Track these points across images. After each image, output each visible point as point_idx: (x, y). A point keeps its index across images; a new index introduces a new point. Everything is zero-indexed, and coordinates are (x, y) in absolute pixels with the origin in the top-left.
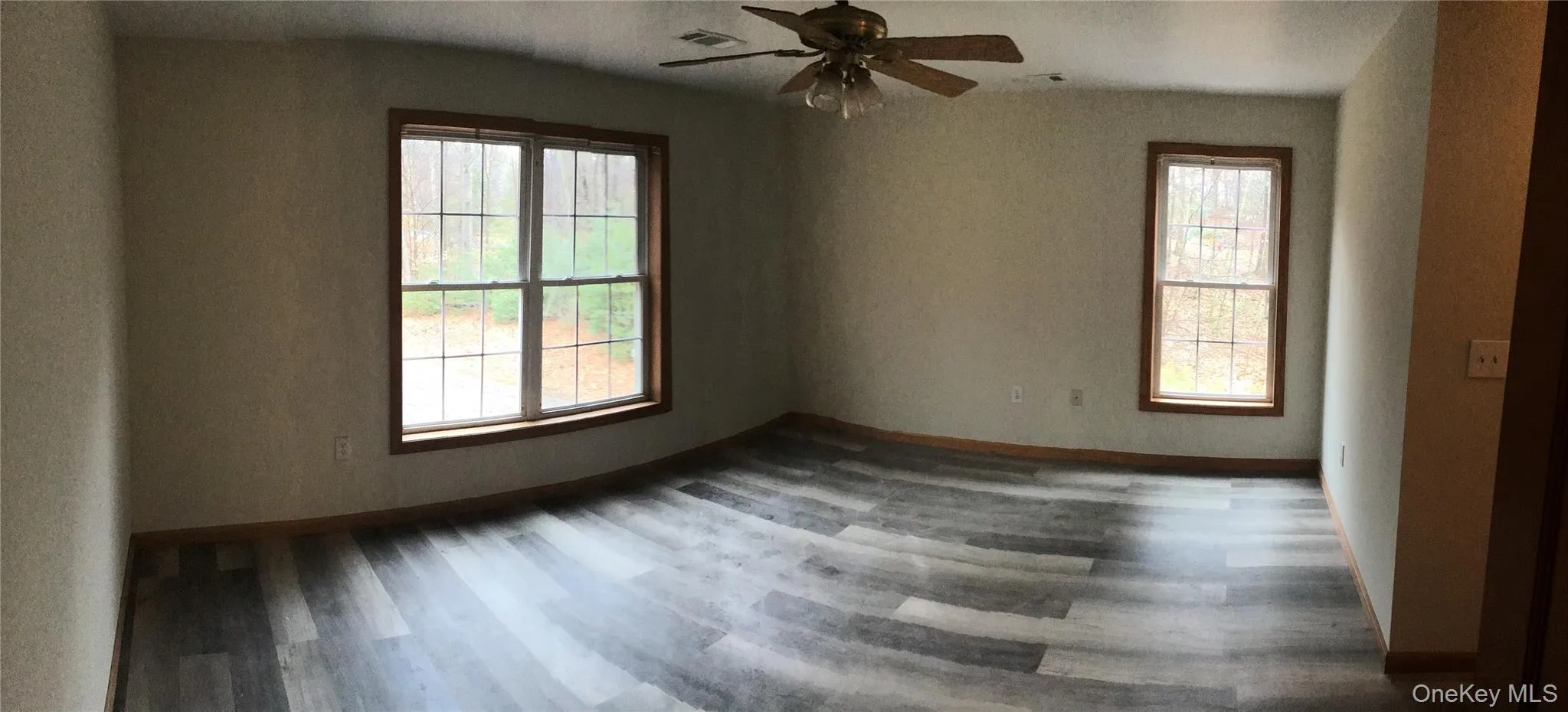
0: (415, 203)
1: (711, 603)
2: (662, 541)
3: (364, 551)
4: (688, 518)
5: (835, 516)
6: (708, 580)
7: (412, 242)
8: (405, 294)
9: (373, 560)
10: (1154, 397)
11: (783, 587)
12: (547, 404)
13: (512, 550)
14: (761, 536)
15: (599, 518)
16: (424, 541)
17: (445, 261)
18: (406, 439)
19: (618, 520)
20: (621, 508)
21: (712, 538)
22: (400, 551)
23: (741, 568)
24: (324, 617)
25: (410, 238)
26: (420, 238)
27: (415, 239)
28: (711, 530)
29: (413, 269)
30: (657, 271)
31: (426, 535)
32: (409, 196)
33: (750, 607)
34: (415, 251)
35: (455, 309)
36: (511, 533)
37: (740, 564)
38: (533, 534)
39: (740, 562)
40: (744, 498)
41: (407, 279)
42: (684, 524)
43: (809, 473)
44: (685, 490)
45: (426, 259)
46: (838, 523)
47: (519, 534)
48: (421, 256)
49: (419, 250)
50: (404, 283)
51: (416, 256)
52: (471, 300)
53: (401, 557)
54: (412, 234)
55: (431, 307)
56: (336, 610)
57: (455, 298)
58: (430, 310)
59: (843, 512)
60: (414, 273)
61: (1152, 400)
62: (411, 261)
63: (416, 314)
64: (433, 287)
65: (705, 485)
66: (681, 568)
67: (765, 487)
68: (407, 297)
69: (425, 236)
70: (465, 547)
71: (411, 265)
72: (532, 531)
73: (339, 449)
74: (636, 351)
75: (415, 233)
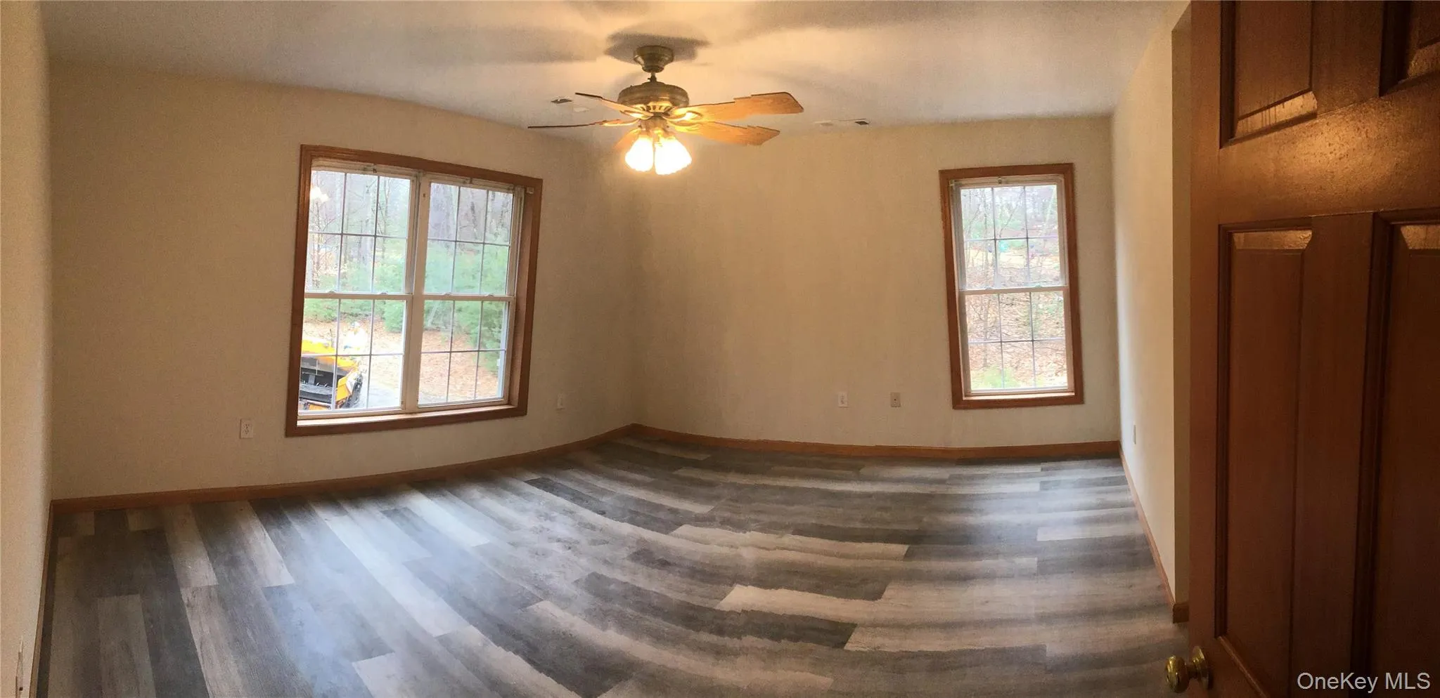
0: (320, 219)
1: (536, 574)
2: (502, 521)
3: (258, 515)
4: (529, 506)
5: (671, 517)
6: (537, 556)
7: (316, 254)
8: (306, 301)
9: (266, 524)
10: (966, 396)
11: (604, 571)
12: (423, 401)
13: (387, 522)
14: (593, 528)
15: (456, 499)
16: (310, 511)
17: (345, 273)
18: (300, 423)
19: (471, 503)
20: (475, 492)
21: (547, 524)
22: (288, 516)
23: (570, 551)
24: (222, 568)
25: (314, 250)
26: (323, 251)
27: (318, 251)
28: (548, 517)
29: (315, 279)
30: (524, 295)
31: (314, 507)
32: (315, 212)
33: (572, 583)
34: (318, 263)
35: (351, 317)
36: (386, 508)
37: (570, 548)
38: (406, 509)
39: (570, 546)
40: (583, 494)
41: (309, 288)
42: (524, 511)
43: (648, 479)
44: (532, 483)
45: (327, 270)
46: (671, 522)
47: (393, 508)
48: (322, 267)
49: (321, 262)
50: (306, 291)
51: (318, 268)
52: (365, 310)
53: (290, 523)
54: (316, 248)
55: (330, 315)
56: (234, 563)
57: (352, 308)
58: (328, 317)
59: (679, 513)
60: (317, 284)
61: (964, 398)
62: (314, 272)
63: (316, 320)
64: (332, 296)
65: (549, 480)
66: (513, 544)
67: (602, 487)
68: (309, 304)
69: (328, 249)
70: (346, 517)
71: (313, 275)
72: (404, 506)
73: (244, 428)
74: (501, 362)
75: (319, 246)
